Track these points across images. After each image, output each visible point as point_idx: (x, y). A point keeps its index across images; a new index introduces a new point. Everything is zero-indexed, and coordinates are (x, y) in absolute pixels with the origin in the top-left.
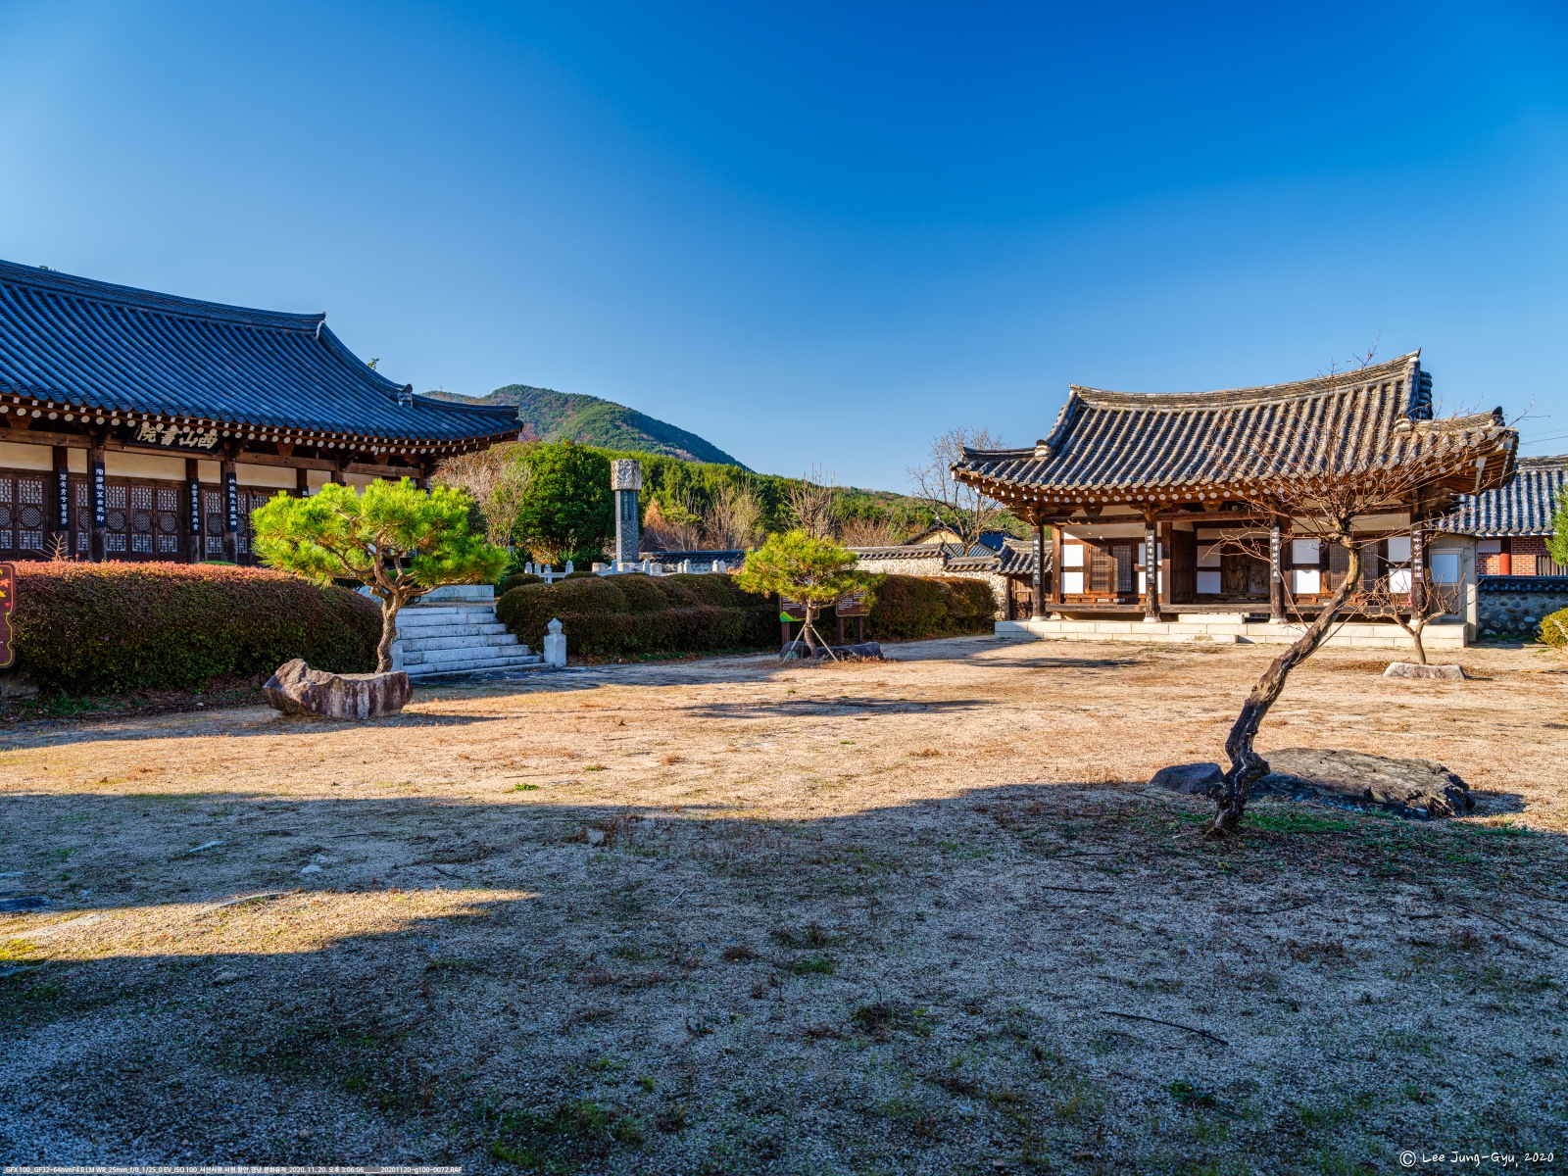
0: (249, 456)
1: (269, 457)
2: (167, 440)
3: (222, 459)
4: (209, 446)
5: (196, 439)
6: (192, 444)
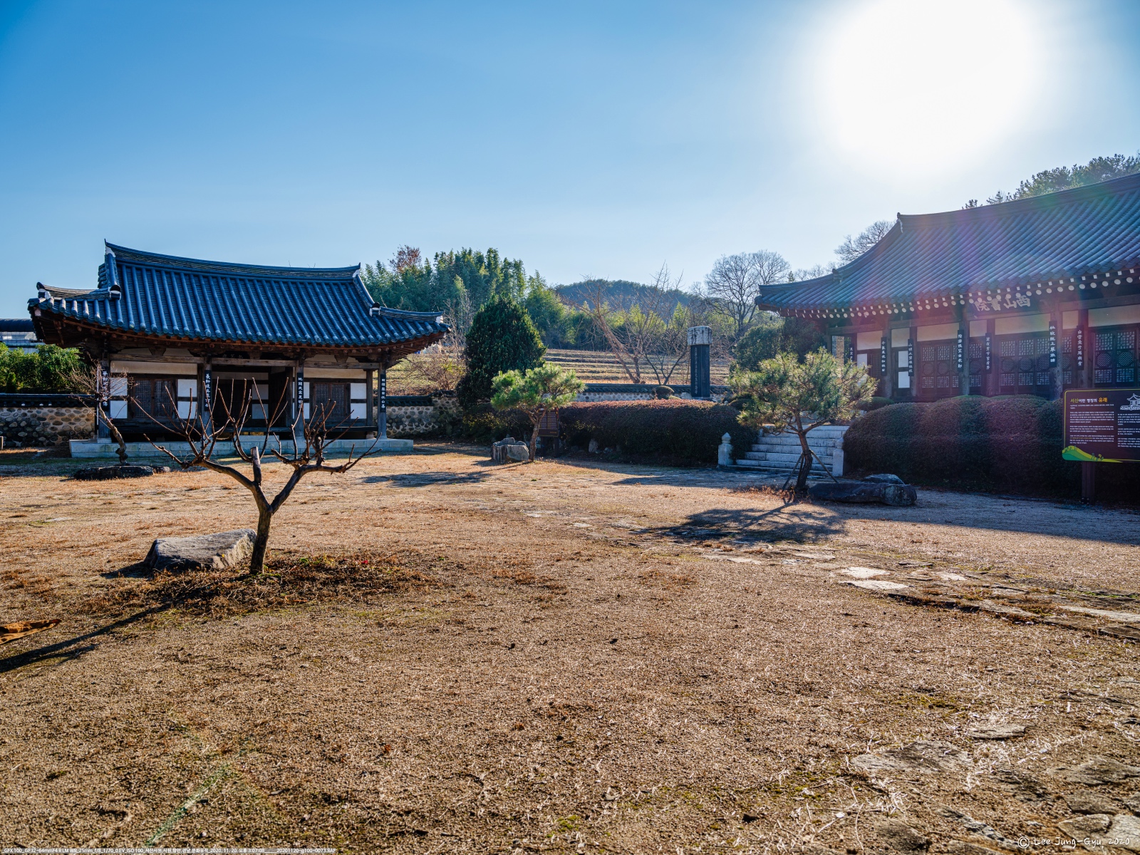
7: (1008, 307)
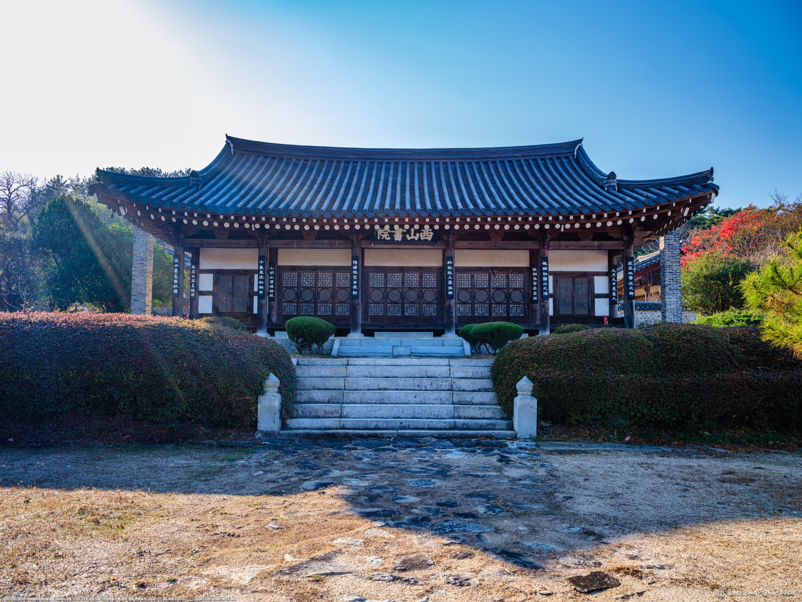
0: (464, 244)
1: (481, 243)
2: (398, 237)
3: (444, 247)
4: (429, 239)
5: (418, 234)
6: (416, 238)
7: (409, 238)
